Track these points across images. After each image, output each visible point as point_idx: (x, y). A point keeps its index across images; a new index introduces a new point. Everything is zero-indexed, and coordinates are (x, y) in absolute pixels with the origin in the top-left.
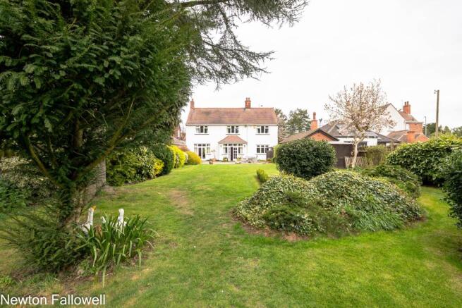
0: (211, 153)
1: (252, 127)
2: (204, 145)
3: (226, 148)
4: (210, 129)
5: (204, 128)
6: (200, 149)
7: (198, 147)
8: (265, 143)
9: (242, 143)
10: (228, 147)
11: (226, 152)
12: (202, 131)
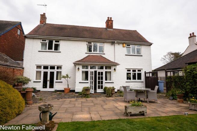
0: (63, 80)
1: (121, 45)
2: (52, 68)
3: (87, 73)
4: (63, 45)
5: (54, 43)
6: (45, 74)
7: (43, 70)
8: (137, 67)
9: (110, 65)
10: (89, 70)
11: (87, 78)
12: (50, 48)
